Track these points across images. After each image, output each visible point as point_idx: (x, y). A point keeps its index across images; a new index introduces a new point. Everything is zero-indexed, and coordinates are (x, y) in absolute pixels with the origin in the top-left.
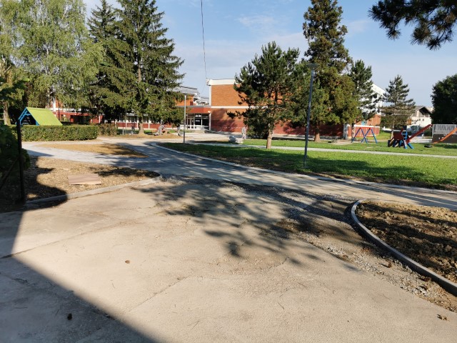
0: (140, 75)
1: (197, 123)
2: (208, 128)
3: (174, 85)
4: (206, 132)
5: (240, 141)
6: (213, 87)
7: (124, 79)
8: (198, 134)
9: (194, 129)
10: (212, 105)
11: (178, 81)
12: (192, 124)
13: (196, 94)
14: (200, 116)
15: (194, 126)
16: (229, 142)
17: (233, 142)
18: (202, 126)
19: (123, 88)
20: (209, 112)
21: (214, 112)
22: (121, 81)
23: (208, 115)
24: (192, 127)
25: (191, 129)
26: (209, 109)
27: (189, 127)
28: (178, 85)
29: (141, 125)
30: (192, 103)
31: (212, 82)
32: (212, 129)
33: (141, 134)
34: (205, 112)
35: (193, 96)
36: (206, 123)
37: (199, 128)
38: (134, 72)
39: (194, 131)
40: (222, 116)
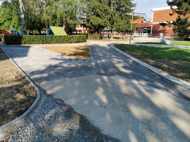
0: (112, 7)
1: (144, 32)
2: (150, 35)
3: (130, 11)
4: (149, 37)
5: (168, 42)
6: (155, 12)
7: (103, 10)
8: (144, 38)
9: (142, 35)
10: (153, 22)
11: (132, 8)
12: (142, 33)
13: (145, 17)
14: (146, 28)
15: (143, 33)
16: (161, 43)
17: (163, 43)
18: (147, 34)
19: (102, 14)
20: (151, 26)
21: (154, 26)
22: (101, 10)
23: (150, 27)
24: (142, 34)
25: (141, 35)
26: (152, 24)
27: (140, 35)
28: (133, 10)
29: (112, 34)
30: (142, 22)
31: (154, 9)
32: (152, 35)
33: (112, 38)
34: (149, 26)
35: (143, 18)
36: (149, 32)
37: (146, 35)
38: (108, 5)
39: (142, 37)
40: (158, 28)
